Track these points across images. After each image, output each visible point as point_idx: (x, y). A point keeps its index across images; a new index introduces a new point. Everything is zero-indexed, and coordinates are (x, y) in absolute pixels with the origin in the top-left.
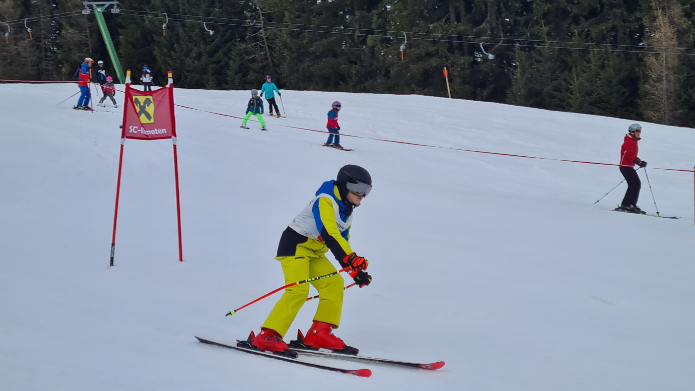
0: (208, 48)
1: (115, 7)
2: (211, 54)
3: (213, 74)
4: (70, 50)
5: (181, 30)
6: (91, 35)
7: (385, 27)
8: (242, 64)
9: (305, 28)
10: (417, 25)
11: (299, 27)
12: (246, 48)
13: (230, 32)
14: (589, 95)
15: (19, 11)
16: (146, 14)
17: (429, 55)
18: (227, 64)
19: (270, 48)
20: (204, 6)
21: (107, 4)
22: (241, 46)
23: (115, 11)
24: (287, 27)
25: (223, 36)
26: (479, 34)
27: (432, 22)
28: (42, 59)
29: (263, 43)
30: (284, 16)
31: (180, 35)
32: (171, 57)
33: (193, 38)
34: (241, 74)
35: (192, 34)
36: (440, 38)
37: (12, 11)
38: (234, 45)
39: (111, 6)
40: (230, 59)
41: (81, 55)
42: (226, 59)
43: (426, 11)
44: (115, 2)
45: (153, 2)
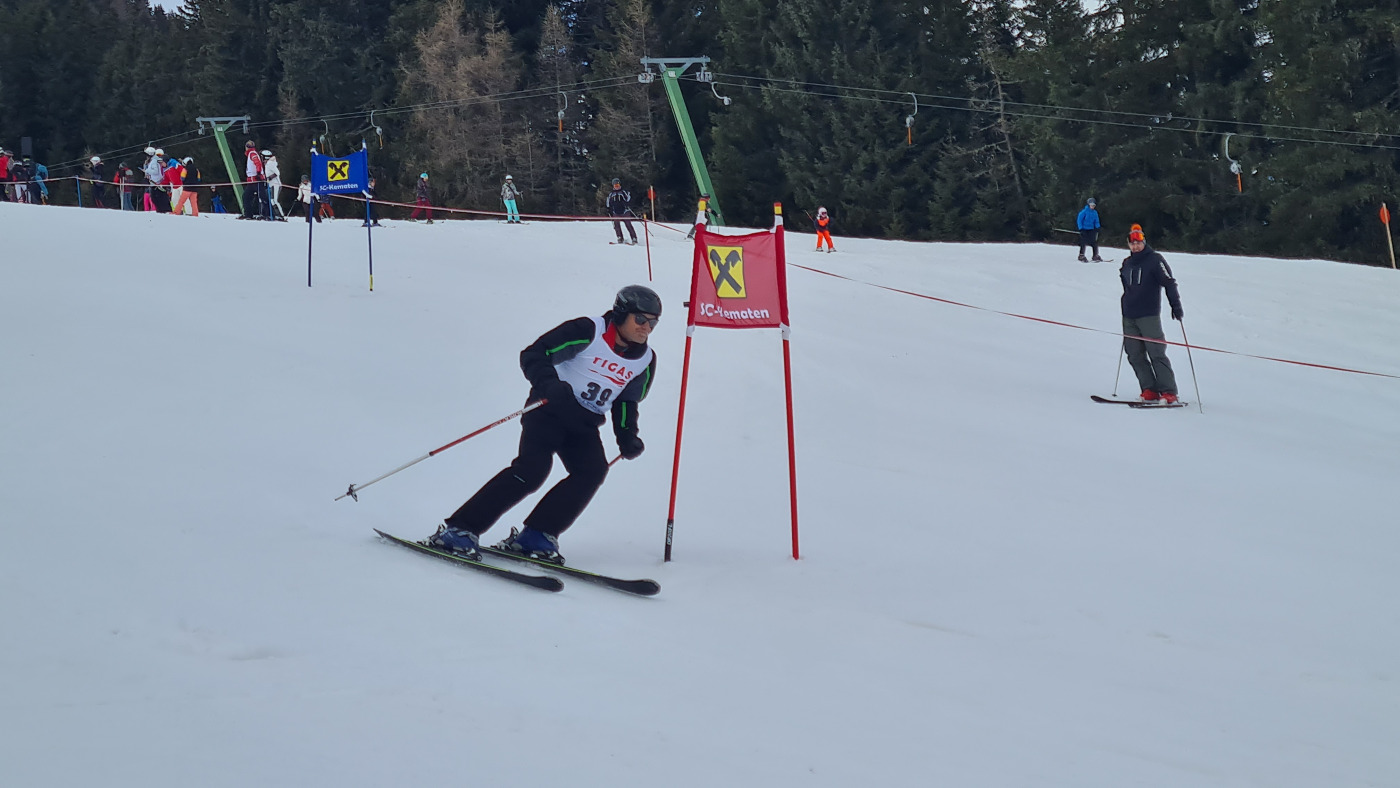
0: (890, 154)
1: (704, 68)
2: (897, 166)
3: (899, 210)
4: (613, 153)
5: (835, 117)
6: (655, 125)
7: (1259, 117)
8: (960, 188)
9: (1090, 116)
10: (1328, 113)
11: (1078, 114)
12: (968, 155)
13: (935, 121)
15: (515, 74)
16: (765, 83)
17: (1353, 177)
18: (929, 188)
19: (1018, 156)
20: (882, 69)
21: (688, 62)
22: (958, 150)
23: (704, 76)
24: (1053, 112)
25: (921, 130)
27: (1360, 108)
28: (559, 172)
29: (1004, 146)
30: (1047, 91)
31: (834, 128)
32: (813, 171)
33: (860, 134)
34: (956, 210)
35: (857, 125)
36: (1378, 142)
37: (501, 75)
38: (943, 149)
39: (696, 67)
40: (934, 176)
41: (634, 164)
42: (927, 177)
43: (1347, 85)
44: (704, 60)
45: (779, 60)
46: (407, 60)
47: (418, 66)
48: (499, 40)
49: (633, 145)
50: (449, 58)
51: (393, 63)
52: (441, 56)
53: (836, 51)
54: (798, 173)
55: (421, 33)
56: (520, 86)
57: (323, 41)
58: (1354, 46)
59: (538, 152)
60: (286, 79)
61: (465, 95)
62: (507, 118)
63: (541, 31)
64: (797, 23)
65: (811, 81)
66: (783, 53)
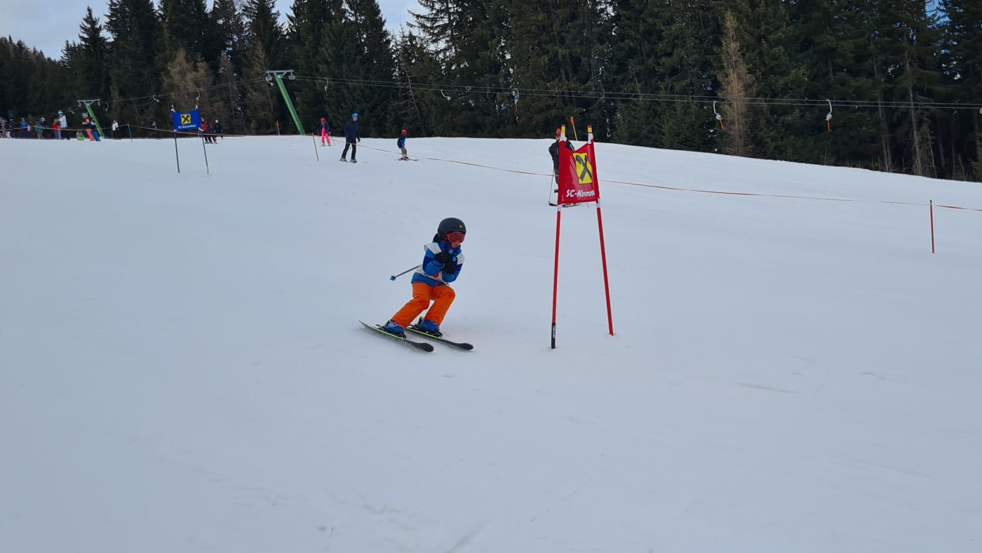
0: (368, 105)
1: (292, 74)
2: (372, 110)
3: (375, 126)
4: (256, 109)
5: (346, 92)
6: (272, 98)
8: (397, 117)
10: (538, 84)
12: (399, 105)
13: (385, 92)
14: (678, 136)
15: (211, 80)
16: (317, 79)
17: (549, 107)
18: (385, 117)
19: (418, 104)
20: (362, 72)
21: (285, 72)
22: (395, 103)
23: (292, 77)
25: (379, 96)
26: (587, 90)
27: (549, 81)
29: (412, 101)
31: (346, 96)
32: (338, 112)
33: (356, 98)
34: (396, 126)
35: (355, 94)
36: (557, 94)
37: (206, 79)
38: (389, 103)
39: (289, 74)
40: (386, 113)
41: (265, 113)
42: (383, 114)
43: (543, 73)
44: (291, 71)
45: (321, 70)
46: (165, 75)
47: (171, 77)
48: (202, 65)
49: (264, 105)
50: (183, 73)
51: (160, 76)
52: (180, 73)
53: (344, 66)
54: (333, 114)
55: (170, 64)
56: (214, 84)
57: (127, 68)
58: (545, 58)
59: (225, 110)
60: (114, 83)
61: (192, 88)
62: (210, 96)
63: (219, 62)
64: (327, 55)
65: (334, 77)
66: (322, 67)
